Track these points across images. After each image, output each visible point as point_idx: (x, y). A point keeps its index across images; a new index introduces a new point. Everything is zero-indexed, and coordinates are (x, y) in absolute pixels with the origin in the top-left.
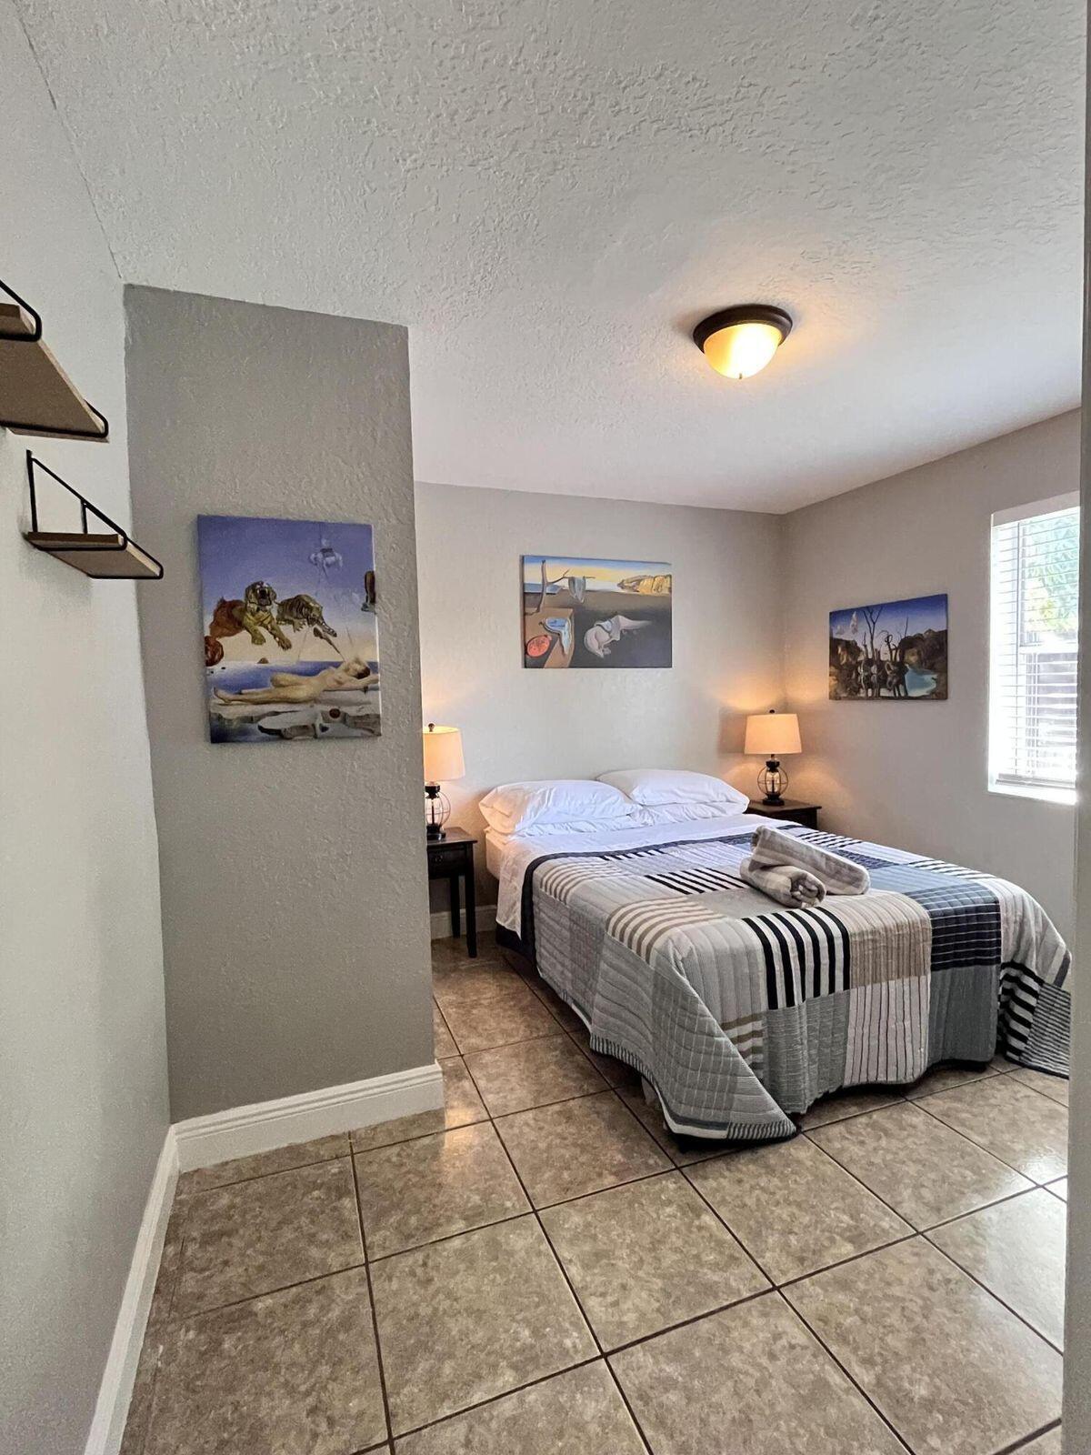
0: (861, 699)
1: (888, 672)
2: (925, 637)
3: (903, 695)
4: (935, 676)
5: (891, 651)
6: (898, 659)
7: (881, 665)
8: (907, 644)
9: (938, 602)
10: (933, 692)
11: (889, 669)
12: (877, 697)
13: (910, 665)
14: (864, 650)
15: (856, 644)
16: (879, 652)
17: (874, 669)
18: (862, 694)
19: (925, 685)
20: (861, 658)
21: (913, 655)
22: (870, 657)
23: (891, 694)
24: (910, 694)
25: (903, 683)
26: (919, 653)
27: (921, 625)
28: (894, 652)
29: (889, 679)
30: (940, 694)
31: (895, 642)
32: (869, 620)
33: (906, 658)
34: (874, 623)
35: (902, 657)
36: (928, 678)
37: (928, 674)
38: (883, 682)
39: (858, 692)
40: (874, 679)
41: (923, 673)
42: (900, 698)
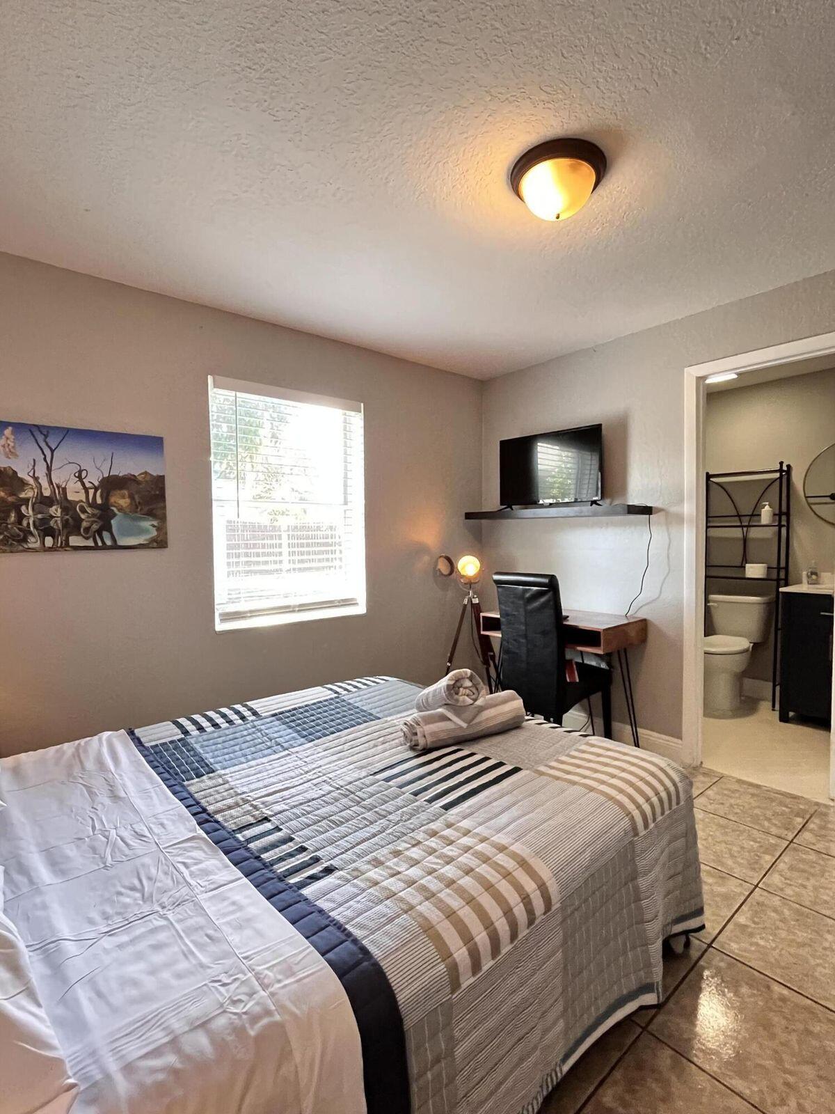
0: (34, 550)
1: (83, 516)
2: (140, 478)
3: (109, 543)
4: (155, 523)
5: (86, 490)
6: (99, 501)
7: (68, 507)
8: (111, 484)
9: (153, 444)
10: (153, 540)
11: (84, 511)
12: (66, 546)
13: (119, 510)
14: (31, 481)
15: (15, 473)
16: (64, 489)
17: (55, 511)
18: (33, 542)
19: (142, 531)
20: (28, 494)
21: (123, 497)
22: (47, 493)
23: (90, 543)
24: (121, 542)
25: (109, 529)
26: (131, 497)
27: (131, 464)
28: (91, 492)
29: (84, 524)
30: (160, 543)
31: (93, 479)
32: (43, 445)
33: (112, 500)
34: (52, 451)
35: (106, 497)
36: (147, 524)
37: (148, 520)
38: (73, 526)
39: (25, 540)
40: (56, 524)
41: (141, 519)
42: (105, 547)
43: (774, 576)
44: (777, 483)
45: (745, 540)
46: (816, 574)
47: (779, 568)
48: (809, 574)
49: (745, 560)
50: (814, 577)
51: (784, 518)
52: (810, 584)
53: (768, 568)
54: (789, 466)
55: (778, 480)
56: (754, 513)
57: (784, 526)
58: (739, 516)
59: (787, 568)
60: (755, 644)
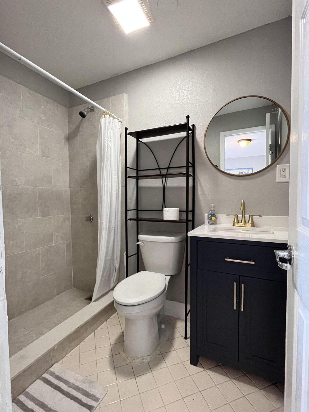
43: (184, 217)
44: (185, 140)
45: (164, 188)
46: (214, 215)
47: (187, 211)
48: (210, 216)
49: (164, 205)
50: (213, 218)
51: (191, 169)
52: (210, 224)
53: (180, 211)
54: (193, 125)
55: (186, 138)
56: (170, 167)
57: (191, 176)
58: (159, 169)
59: (193, 211)
60: (172, 276)
